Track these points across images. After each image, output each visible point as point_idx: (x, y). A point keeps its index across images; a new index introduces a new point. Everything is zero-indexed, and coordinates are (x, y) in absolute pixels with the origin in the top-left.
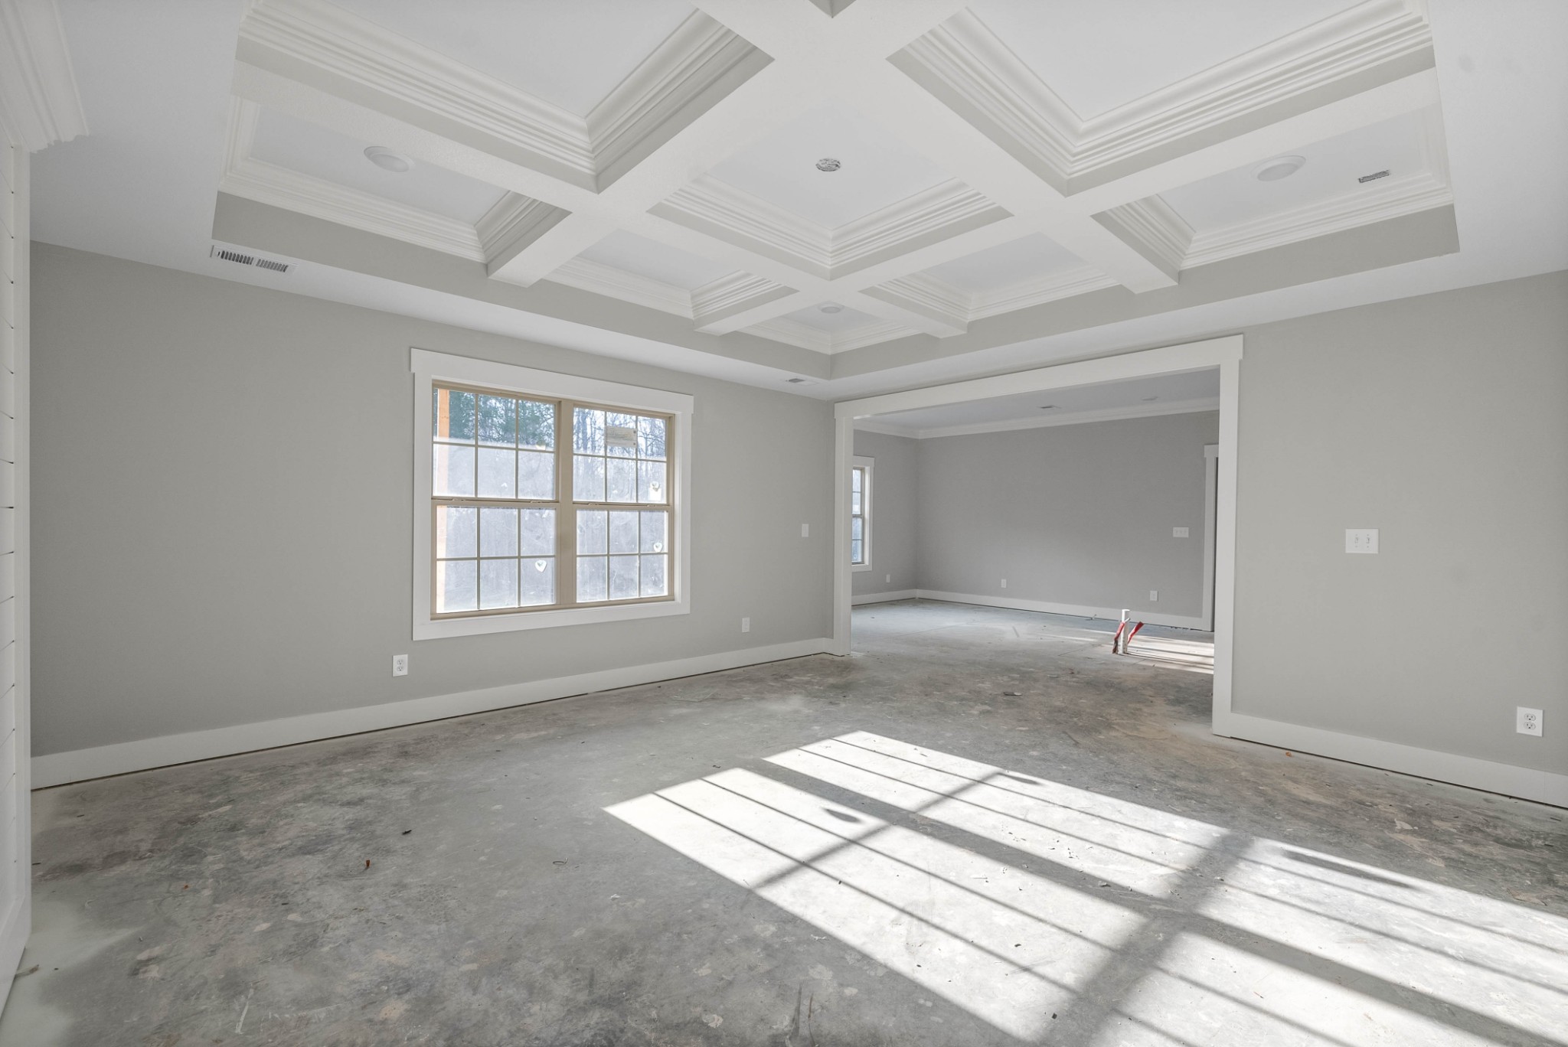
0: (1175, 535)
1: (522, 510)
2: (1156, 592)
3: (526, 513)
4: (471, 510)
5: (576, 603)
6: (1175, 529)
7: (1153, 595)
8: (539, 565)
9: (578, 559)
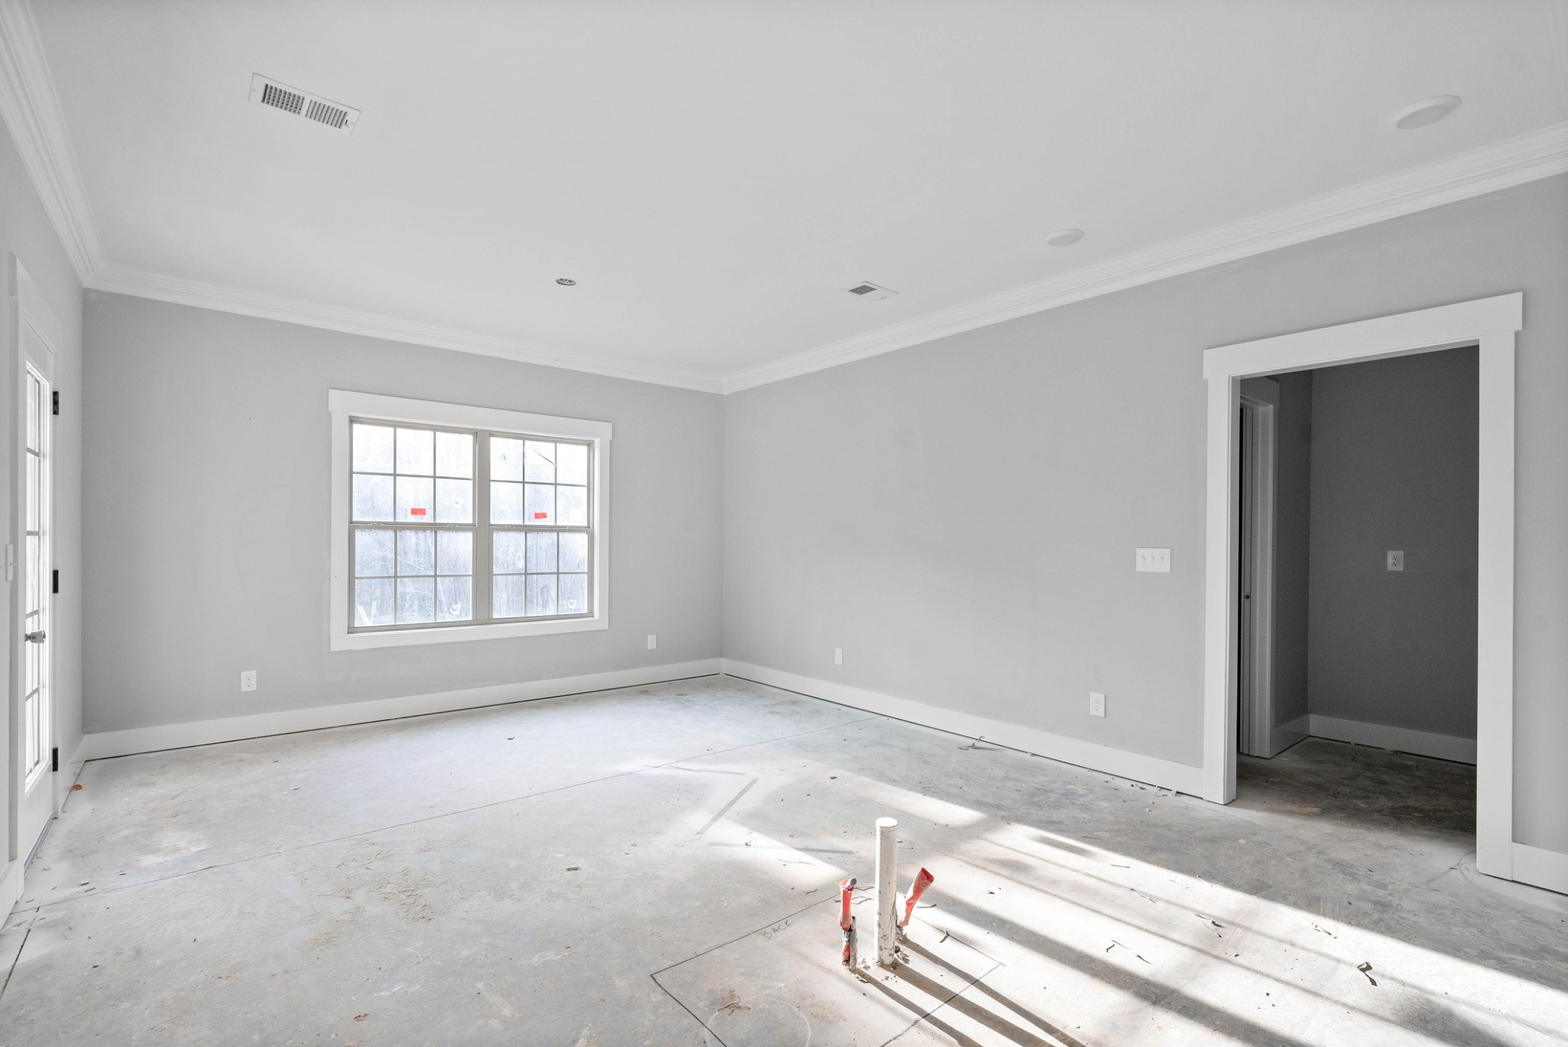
0: (1139, 568)
2: (1102, 697)
6: (1140, 552)
7: (1096, 704)
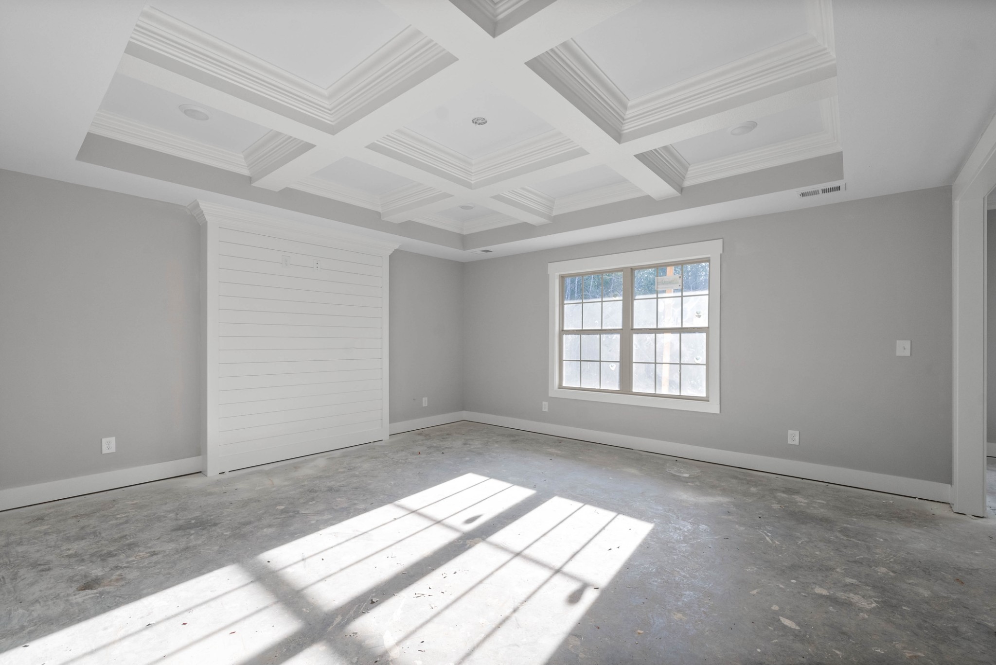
1: (602, 335)
3: (604, 336)
4: (577, 336)
5: (632, 391)
8: (612, 366)
9: (634, 364)
